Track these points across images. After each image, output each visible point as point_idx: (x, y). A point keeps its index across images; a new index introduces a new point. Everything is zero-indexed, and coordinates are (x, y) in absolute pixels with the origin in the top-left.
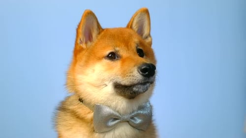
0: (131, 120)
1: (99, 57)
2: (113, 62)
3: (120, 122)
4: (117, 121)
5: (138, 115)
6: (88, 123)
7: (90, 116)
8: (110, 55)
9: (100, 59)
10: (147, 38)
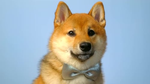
0: (86, 74)
1: (64, 33)
2: (71, 37)
3: (79, 75)
4: (77, 74)
5: (91, 71)
6: (59, 72)
7: (61, 68)
8: (71, 33)
9: (65, 34)
10: (102, 21)
